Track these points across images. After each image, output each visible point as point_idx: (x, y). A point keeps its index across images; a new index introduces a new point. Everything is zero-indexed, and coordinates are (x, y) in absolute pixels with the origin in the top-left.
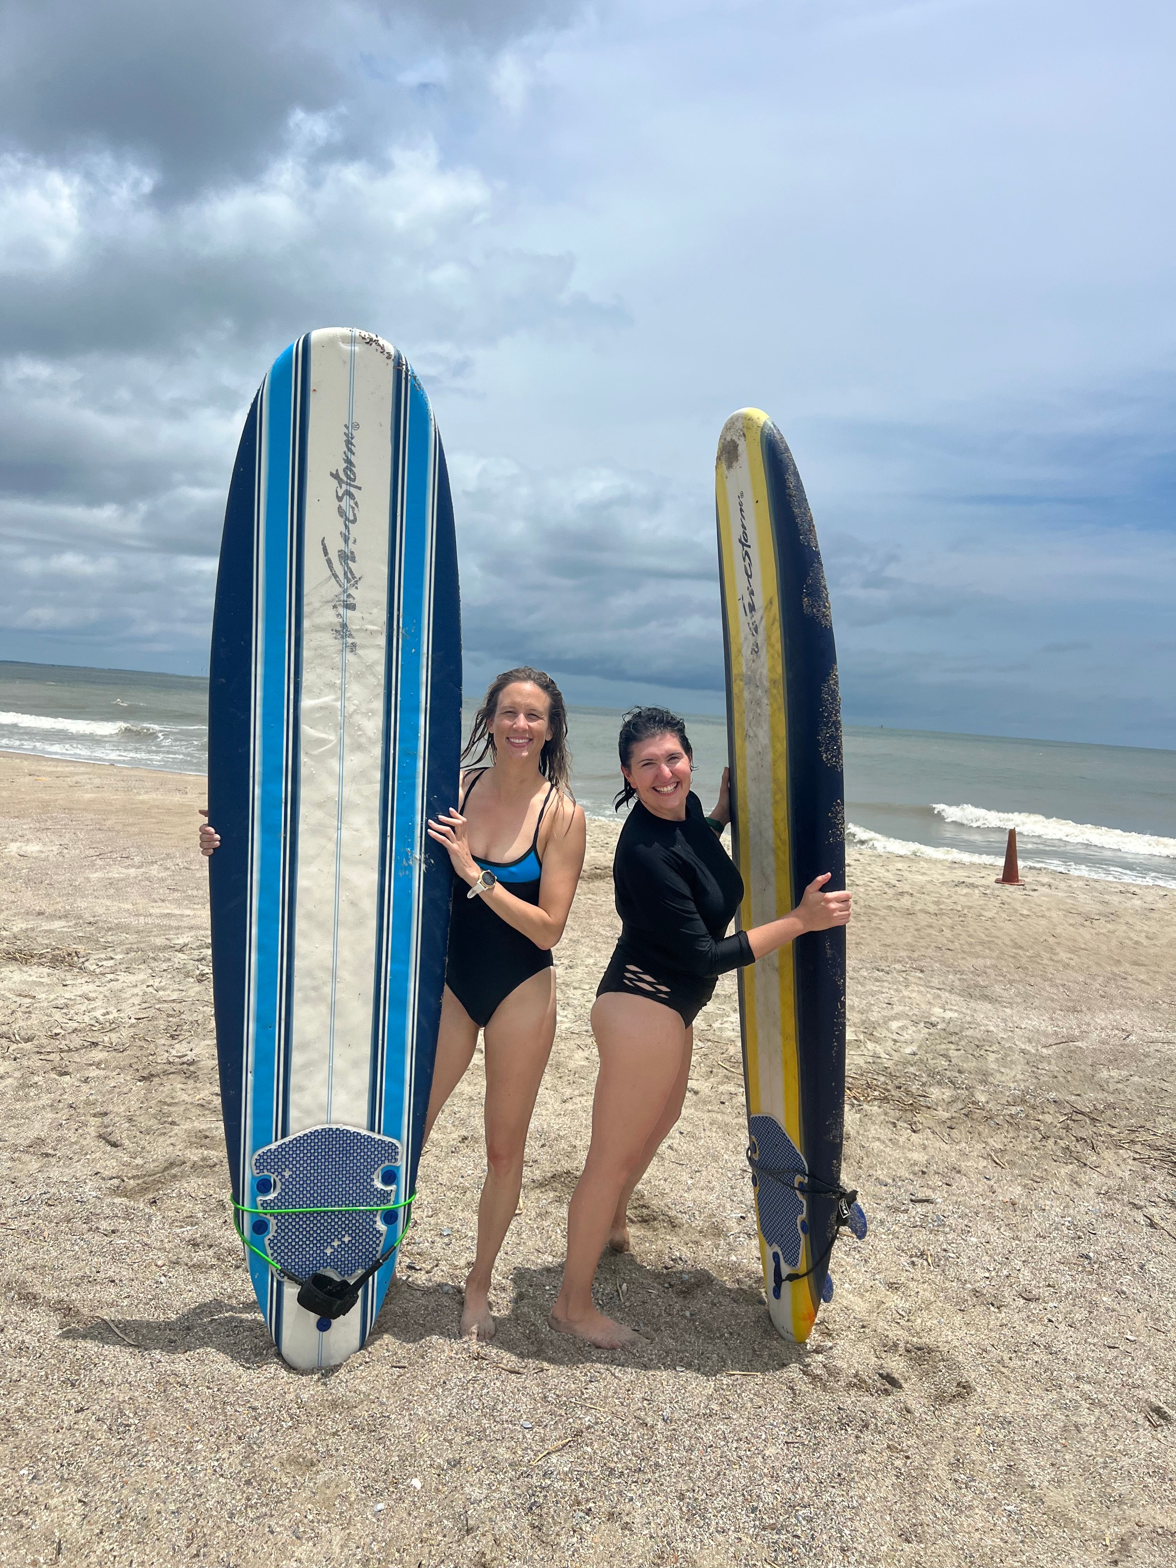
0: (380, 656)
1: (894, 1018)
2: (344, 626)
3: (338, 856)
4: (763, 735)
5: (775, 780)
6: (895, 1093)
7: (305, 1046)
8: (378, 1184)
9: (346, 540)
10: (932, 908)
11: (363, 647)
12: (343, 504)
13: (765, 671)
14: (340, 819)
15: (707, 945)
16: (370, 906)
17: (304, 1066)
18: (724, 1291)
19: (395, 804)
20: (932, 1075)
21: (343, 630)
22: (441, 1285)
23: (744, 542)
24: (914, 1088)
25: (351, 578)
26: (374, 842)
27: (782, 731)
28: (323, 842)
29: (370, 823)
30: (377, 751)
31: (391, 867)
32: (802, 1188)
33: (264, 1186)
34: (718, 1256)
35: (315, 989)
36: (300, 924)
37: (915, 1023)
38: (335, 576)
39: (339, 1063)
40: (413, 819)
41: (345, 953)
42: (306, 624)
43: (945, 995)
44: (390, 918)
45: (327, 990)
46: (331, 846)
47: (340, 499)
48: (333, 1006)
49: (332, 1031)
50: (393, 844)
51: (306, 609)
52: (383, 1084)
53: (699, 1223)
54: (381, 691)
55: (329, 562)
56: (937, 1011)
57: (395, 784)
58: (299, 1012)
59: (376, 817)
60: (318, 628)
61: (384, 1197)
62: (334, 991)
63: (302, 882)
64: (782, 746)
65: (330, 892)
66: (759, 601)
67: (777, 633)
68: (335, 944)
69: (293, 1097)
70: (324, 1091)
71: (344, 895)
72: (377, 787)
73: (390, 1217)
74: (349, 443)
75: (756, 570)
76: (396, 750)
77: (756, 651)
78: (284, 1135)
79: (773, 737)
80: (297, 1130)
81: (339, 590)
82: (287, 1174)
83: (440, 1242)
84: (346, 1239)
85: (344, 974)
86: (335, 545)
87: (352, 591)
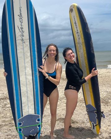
0: (28, 43)
1: (102, 92)
2: (22, 39)
3: (26, 75)
4: (82, 51)
5: (85, 57)
6: (104, 101)
7: (24, 103)
8: (37, 122)
9: (21, 25)
10: (105, 76)
11: (26, 42)
12: (20, 20)
13: (81, 41)
14: (25, 69)
15: (80, 81)
16: (31, 81)
17: (24, 106)
18: (86, 130)
19: (33, 66)
20: (109, 98)
21: (22, 40)
22: (46, 135)
23: (75, 23)
24: (107, 100)
25: (23, 32)
26: (31, 72)
27: (85, 49)
28: (23, 73)
29: (30, 69)
30: (30, 58)
31: (34, 75)
32: (96, 112)
33: (20, 124)
34: (84, 126)
35: (25, 94)
36: (21, 85)
37: (105, 92)
38: (20, 31)
39: (29, 105)
40: (36, 68)
41: (28, 89)
42: (17, 39)
43: (108, 88)
44: (34, 83)
45: (26, 94)
46: (25, 73)
47: (20, 19)
48: (27, 97)
49: (28, 100)
50: (34, 72)
51: (16, 37)
52: (36, 107)
53: (81, 122)
54: (29, 49)
55: (19, 29)
56: (108, 90)
57: (33, 63)
58: (22, 98)
59: (31, 68)
60: (18, 40)
61: (38, 123)
62: (27, 95)
63: (21, 79)
64: (85, 52)
65: (25, 80)
66: (79, 31)
67: (82, 36)
68: (27, 88)
69: (23, 111)
70: (28, 109)
71: (27, 80)
72: (30, 64)
73: (39, 126)
74: (20, 10)
75: (78, 27)
76: (33, 58)
77: (79, 39)
78: (22, 116)
79: (84, 50)
80: (24, 115)
81: (21, 33)
82: (23, 122)
83: (44, 130)
84: (33, 130)
85: (29, 92)
86: (20, 27)
87: (23, 34)
